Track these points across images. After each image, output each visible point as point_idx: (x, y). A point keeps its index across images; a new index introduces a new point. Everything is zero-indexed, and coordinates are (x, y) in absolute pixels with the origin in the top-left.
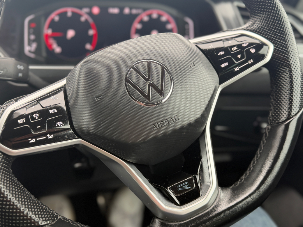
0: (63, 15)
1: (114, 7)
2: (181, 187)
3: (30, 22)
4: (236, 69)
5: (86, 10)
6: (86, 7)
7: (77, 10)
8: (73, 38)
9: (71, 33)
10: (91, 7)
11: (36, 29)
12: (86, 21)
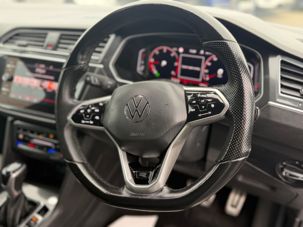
0: (161, 51)
1: (193, 48)
2: (142, 174)
3: (143, 53)
4: (200, 115)
5: (175, 49)
6: (175, 47)
7: (169, 49)
8: (165, 66)
9: (164, 63)
10: (178, 48)
11: (145, 58)
12: (174, 57)
